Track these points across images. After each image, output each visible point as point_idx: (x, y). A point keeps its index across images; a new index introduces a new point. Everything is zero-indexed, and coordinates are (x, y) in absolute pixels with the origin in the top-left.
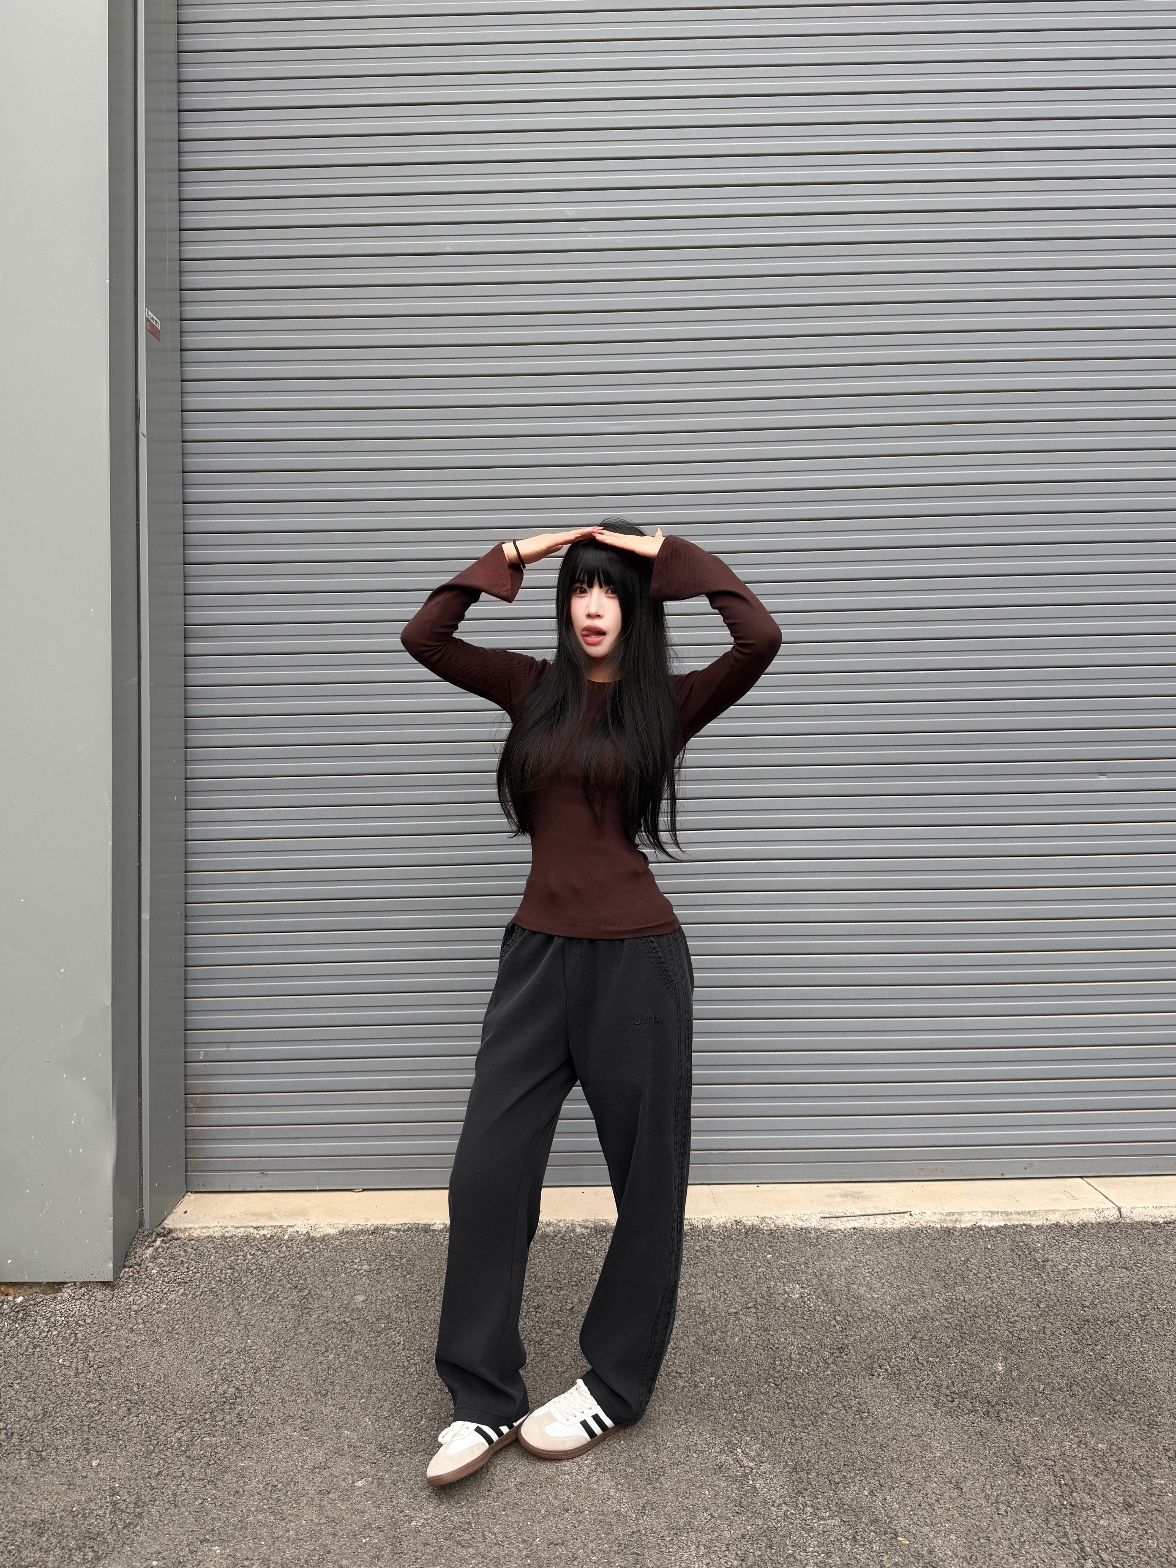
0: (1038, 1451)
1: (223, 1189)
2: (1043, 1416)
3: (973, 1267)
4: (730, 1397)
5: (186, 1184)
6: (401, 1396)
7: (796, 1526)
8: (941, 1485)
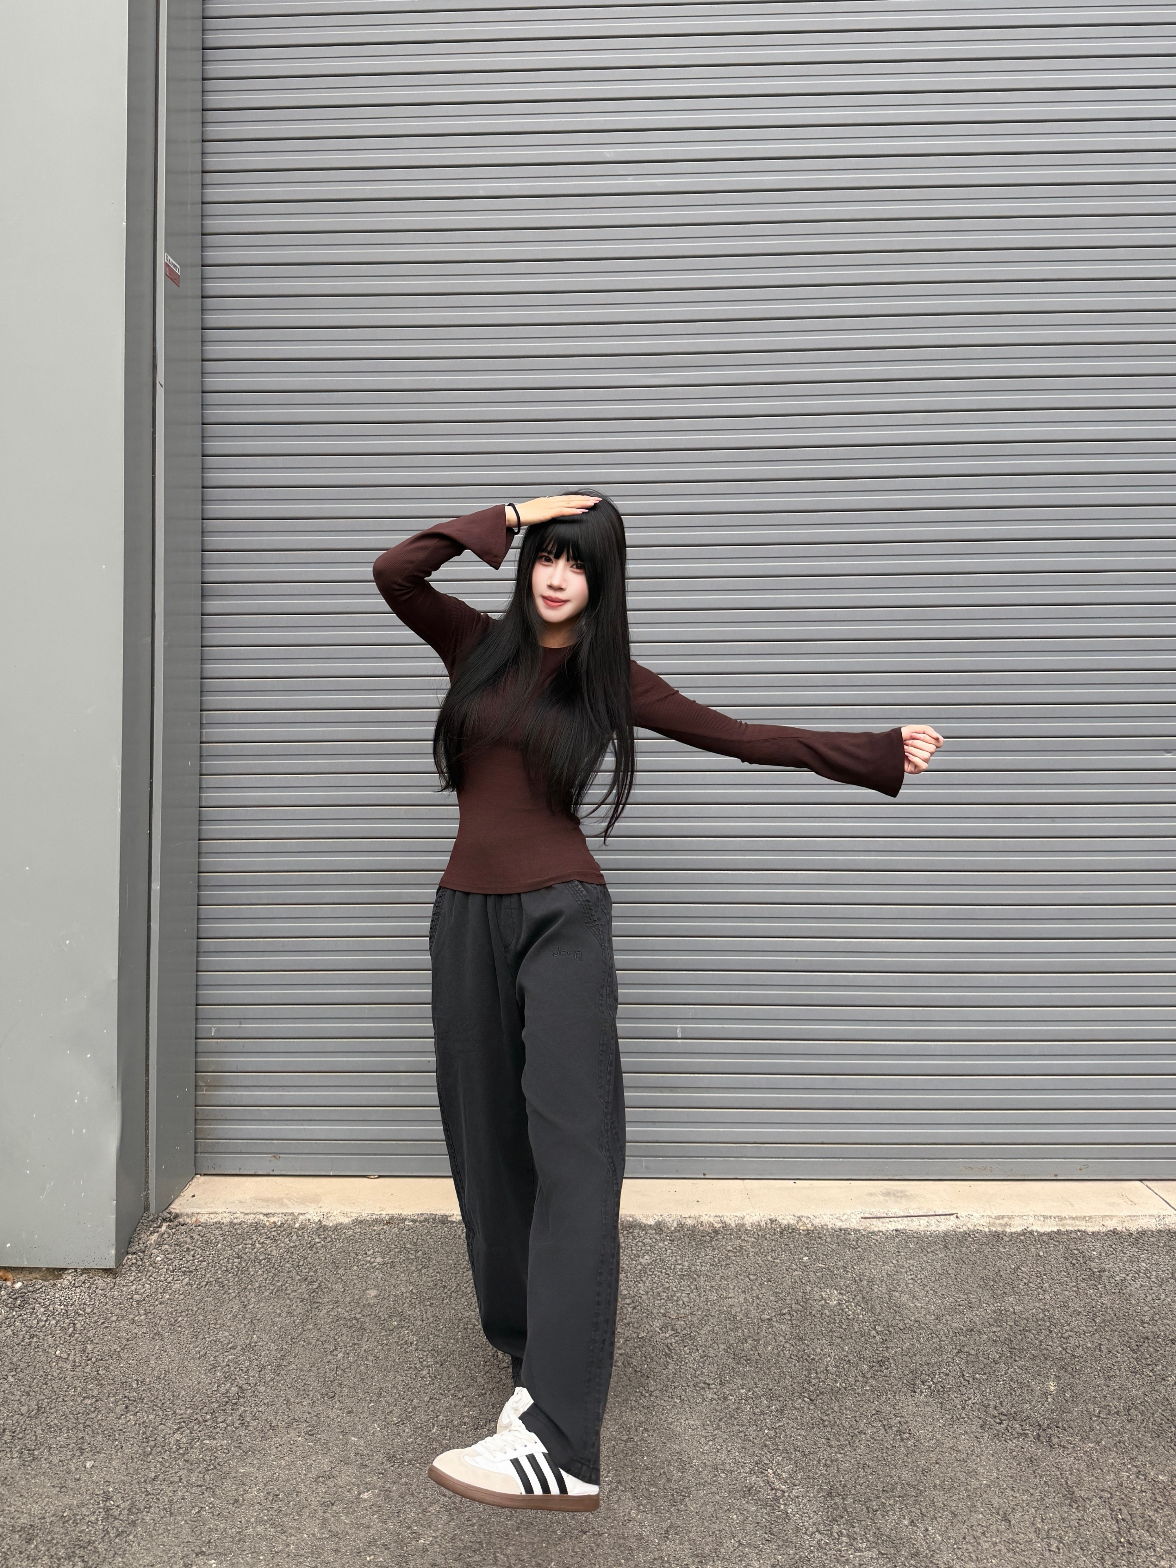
0: (1093, 1481)
1: (234, 1173)
3: (1024, 1275)
4: (761, 1411)
5: (195, 1166)
6: (412, 1401)
7: (831, 1557)
8: (987, 1516)
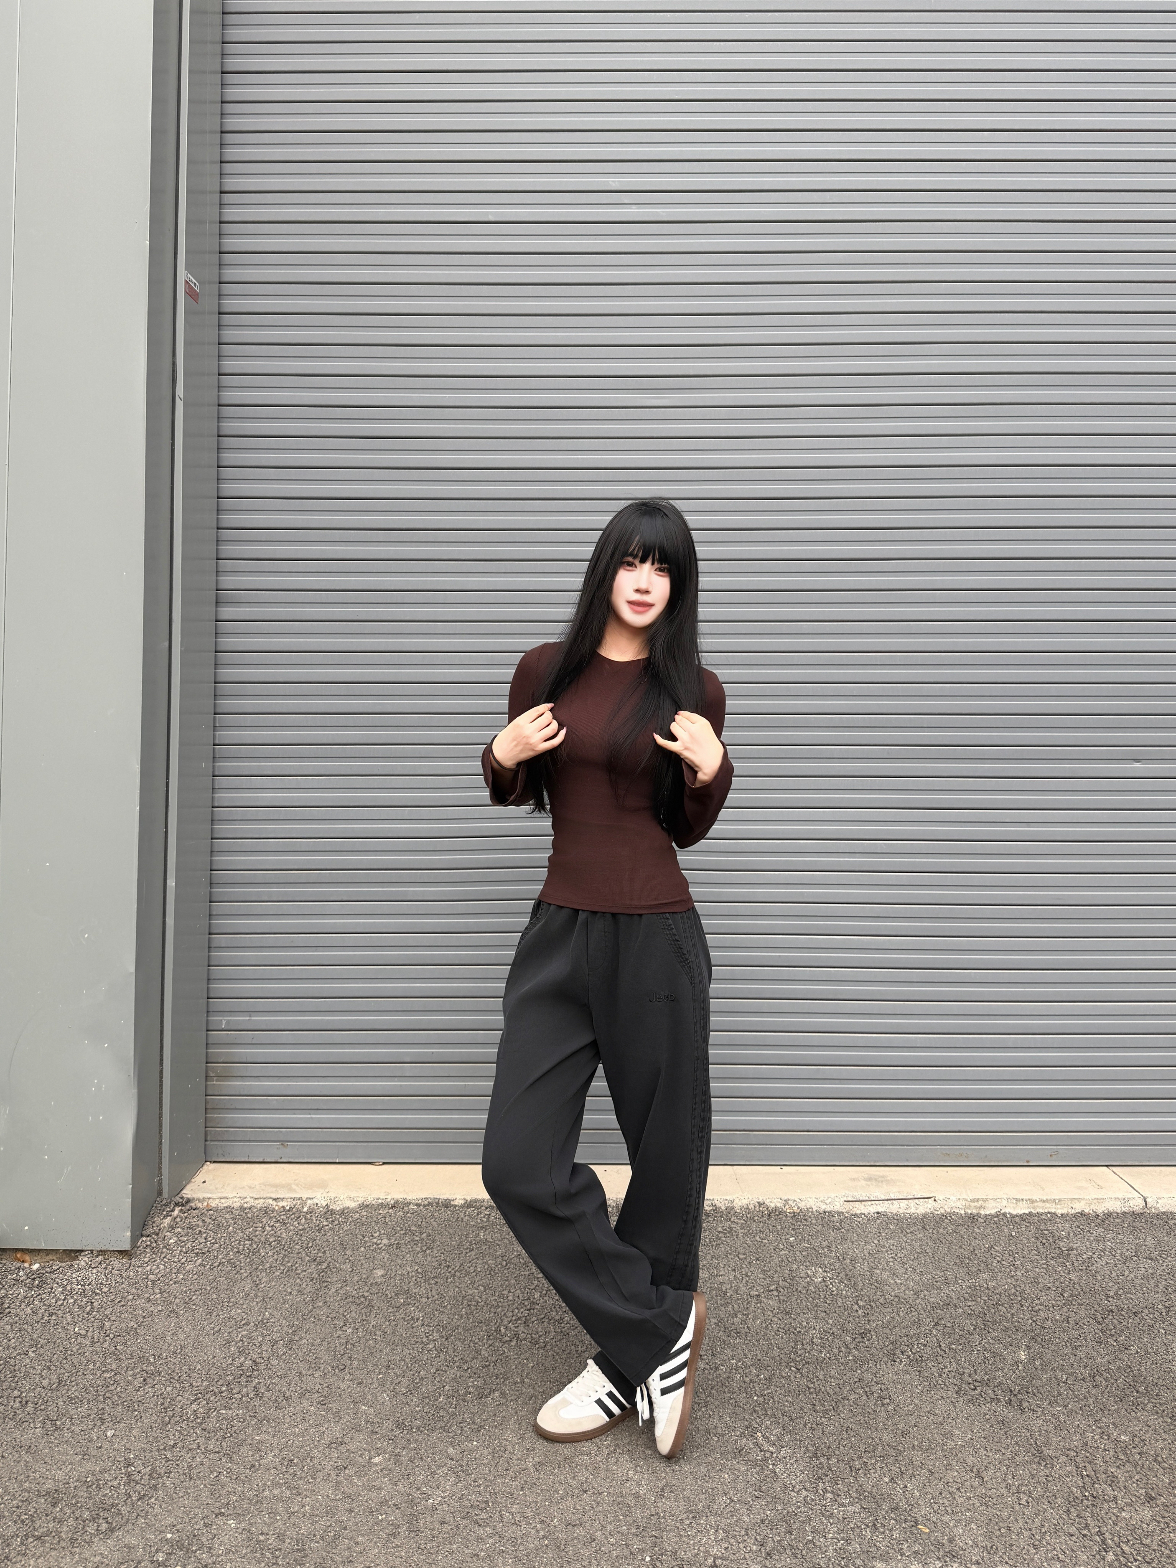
0: (1060, 1441)
1: (243, 1160)
2: (1066, 1407)
3: (997, 1254)
4: (751, 1380)
5: (205, 1153)
6: (419, 1372)
7: (816, 1512)
8: (962, 1474)
